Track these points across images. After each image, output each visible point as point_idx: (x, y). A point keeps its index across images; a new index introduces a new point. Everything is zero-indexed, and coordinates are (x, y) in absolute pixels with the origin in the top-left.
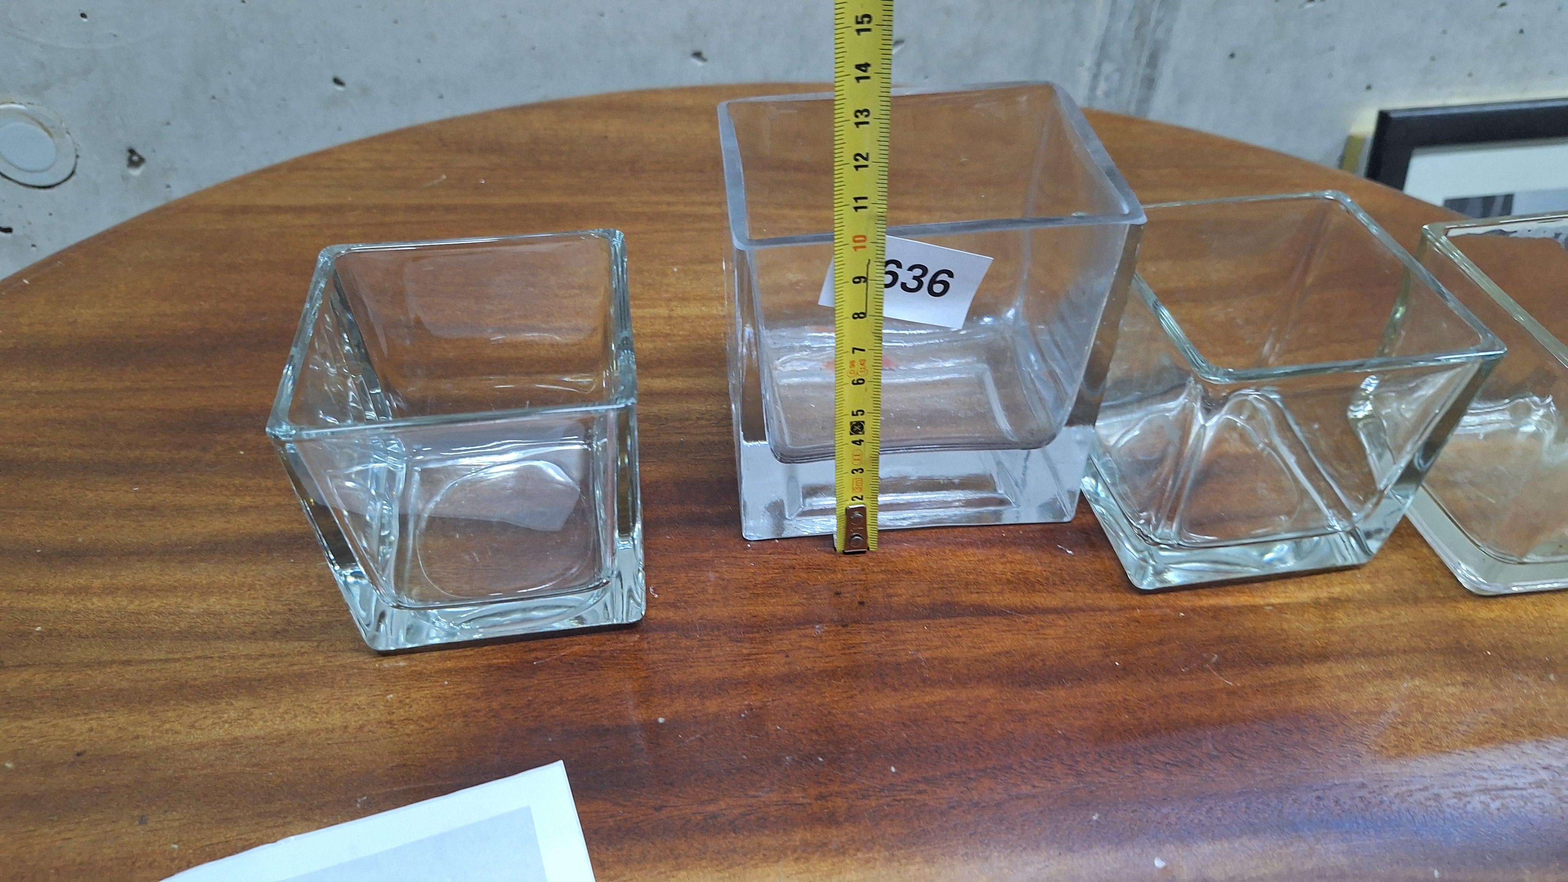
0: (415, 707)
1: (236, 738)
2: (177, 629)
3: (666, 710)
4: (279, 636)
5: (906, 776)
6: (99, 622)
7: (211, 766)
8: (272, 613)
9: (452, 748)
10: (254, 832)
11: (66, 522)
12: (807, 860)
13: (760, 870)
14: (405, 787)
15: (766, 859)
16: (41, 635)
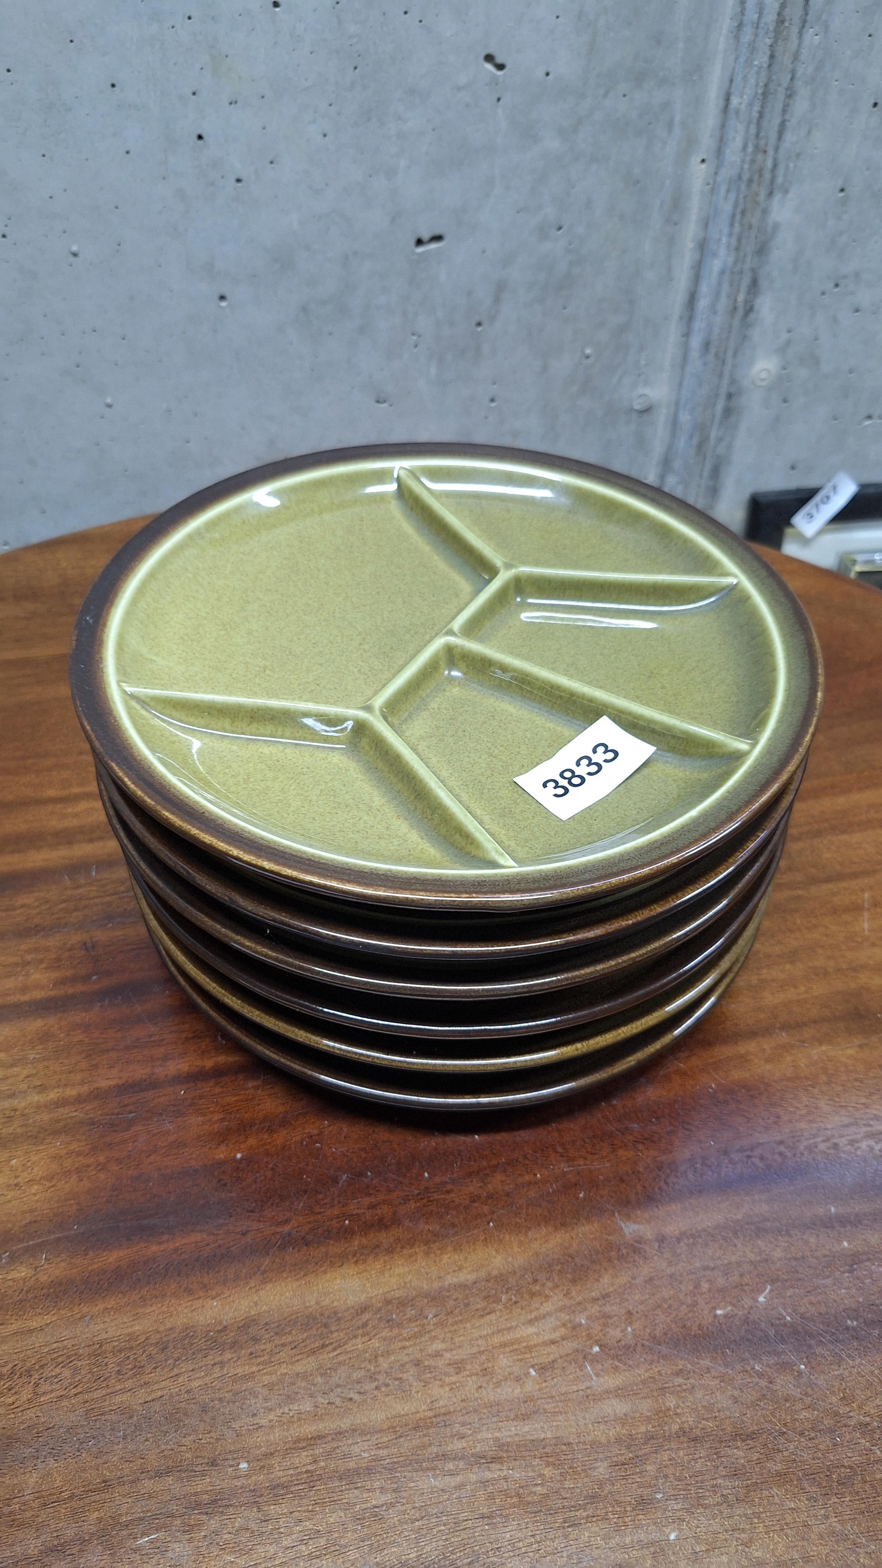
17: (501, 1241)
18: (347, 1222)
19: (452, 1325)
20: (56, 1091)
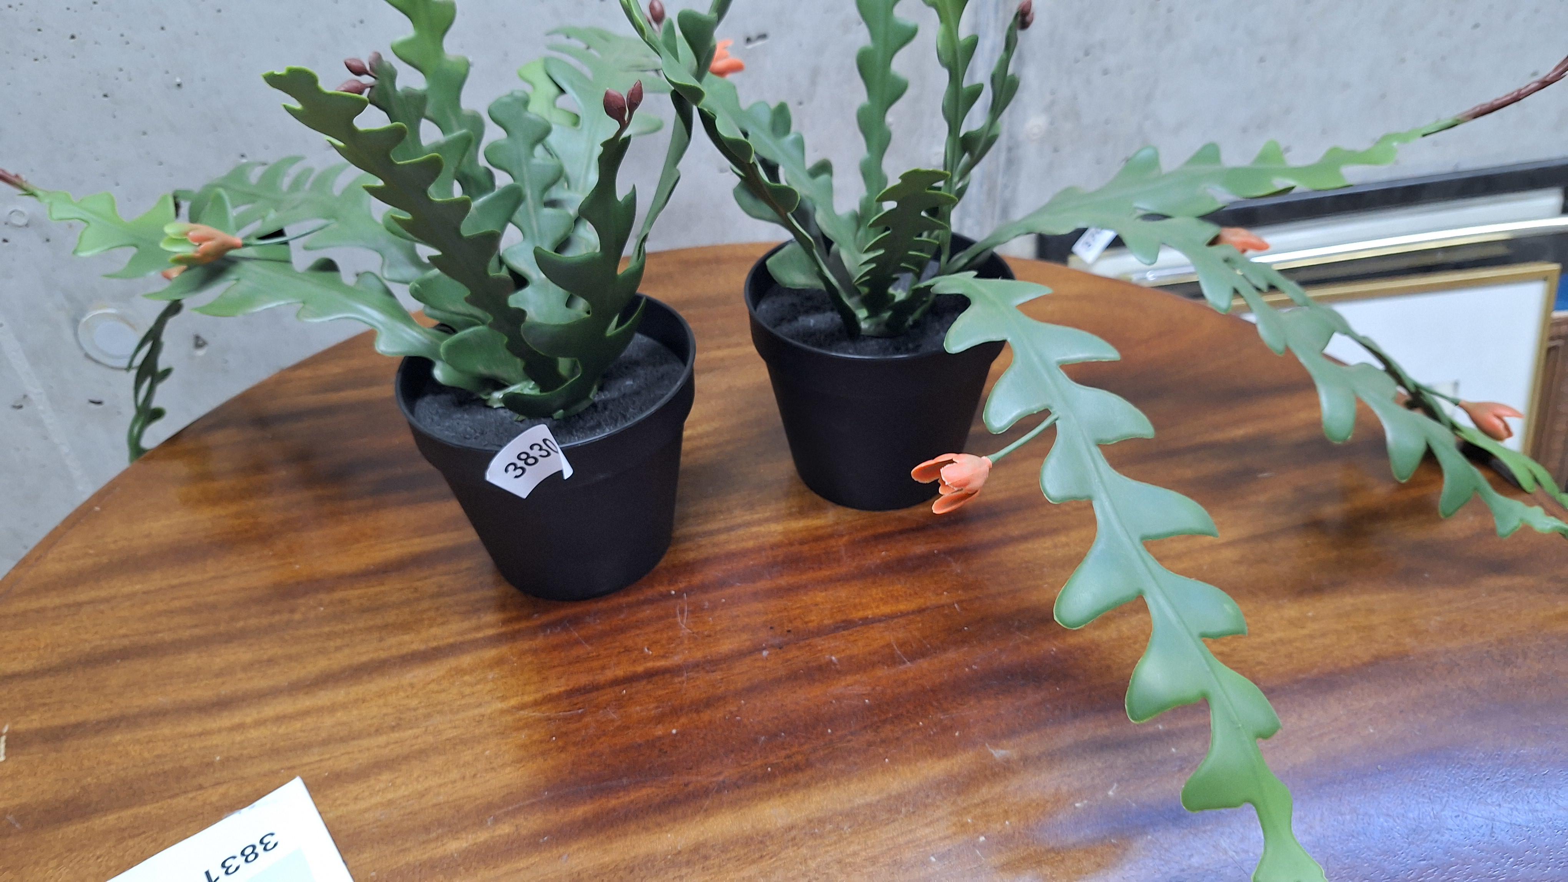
0: (507, 756)
1: (389, 800)
2: (320, 739)
3: (676, 724)
4: (396, 729)
5: (839, 733)
6: (262, 745)
7: (380, 821)
8: (385, 715)
9: (540, 776)
10: (425, 853)
11: (207, 682)
12: (787, 795)
13: (759, 807)
14: (517, 806)
15: (761, 799)
16: (222, 762)
17: (895, 771)
18: (769, 769)
19: (864, 832)
20: (515, 699)
